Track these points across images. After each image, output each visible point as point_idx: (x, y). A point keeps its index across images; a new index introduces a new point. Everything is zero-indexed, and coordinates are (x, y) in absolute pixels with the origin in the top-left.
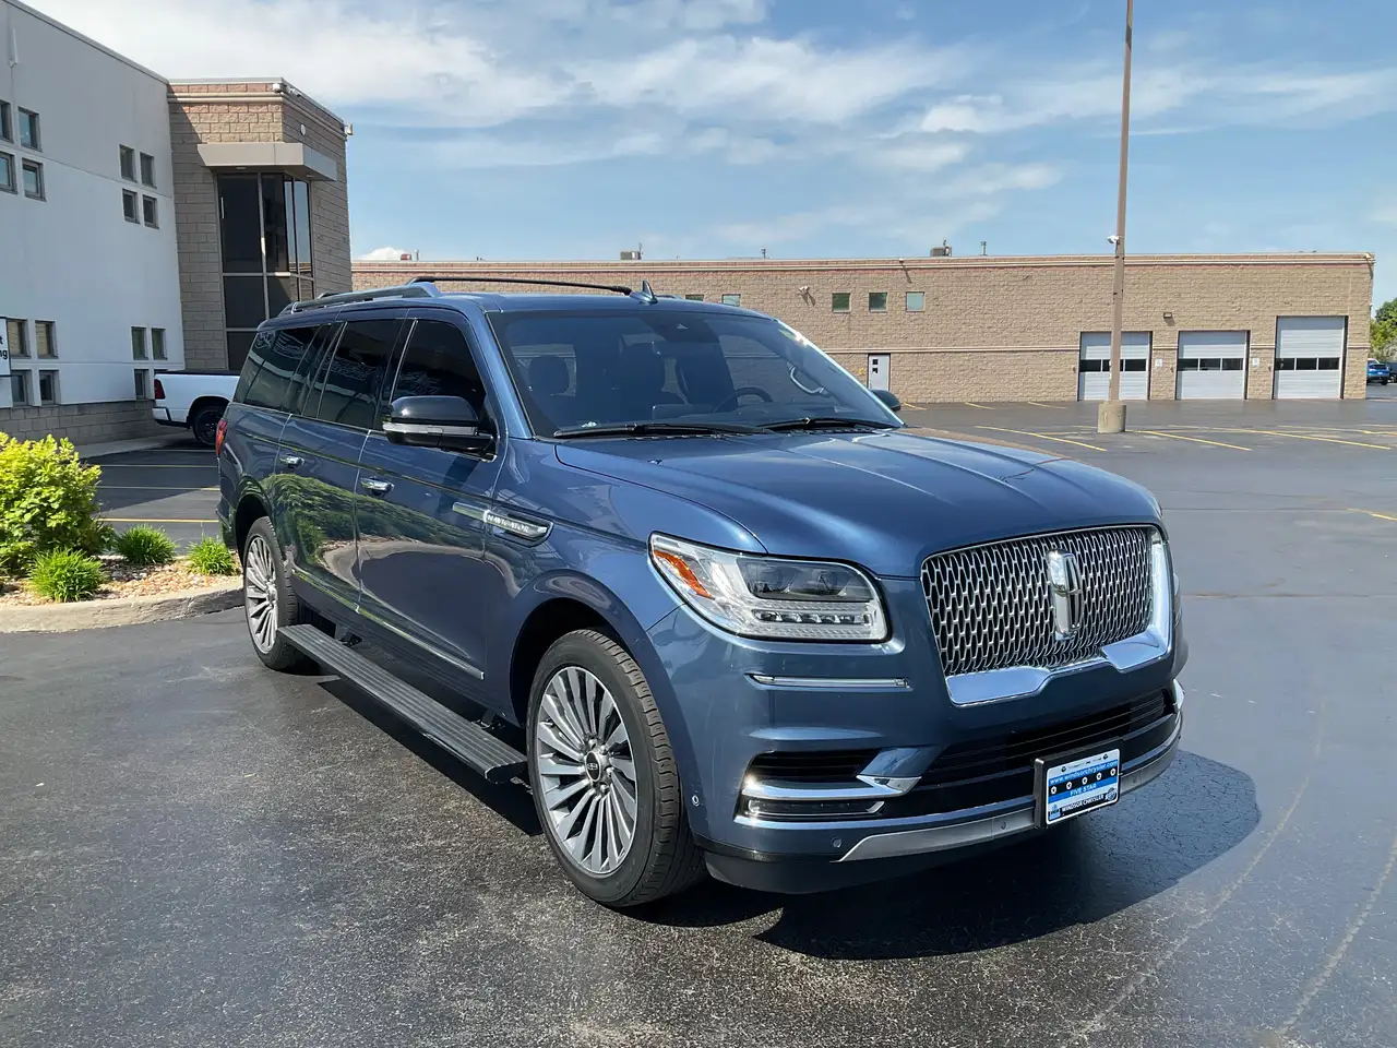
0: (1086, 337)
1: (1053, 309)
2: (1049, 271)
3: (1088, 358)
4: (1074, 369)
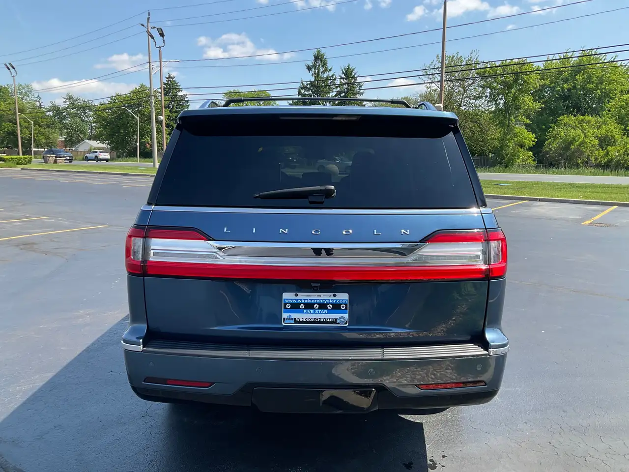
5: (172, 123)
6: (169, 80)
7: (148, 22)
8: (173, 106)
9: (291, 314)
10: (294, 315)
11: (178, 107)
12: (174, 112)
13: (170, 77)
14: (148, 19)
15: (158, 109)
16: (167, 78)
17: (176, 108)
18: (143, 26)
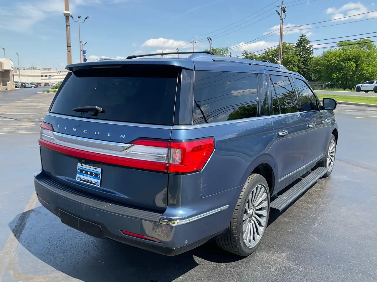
5: (301, 64)
6: (302, 38)
7: (282, 4)
8: (303, 54)
9: (80, 175)
10: (81, 176)
11: (306, 54)
12: (303, 57)
13: (302, 36)
14: (282, 2)
15: (293, 56)
16: (301, 37)
17: (305, 54)
18: (279, 7)
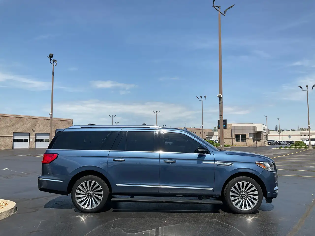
0: (15, 134)
1: (6, 127)
2: (5, 118)
3: (15, 139)
4: (12, 141)
